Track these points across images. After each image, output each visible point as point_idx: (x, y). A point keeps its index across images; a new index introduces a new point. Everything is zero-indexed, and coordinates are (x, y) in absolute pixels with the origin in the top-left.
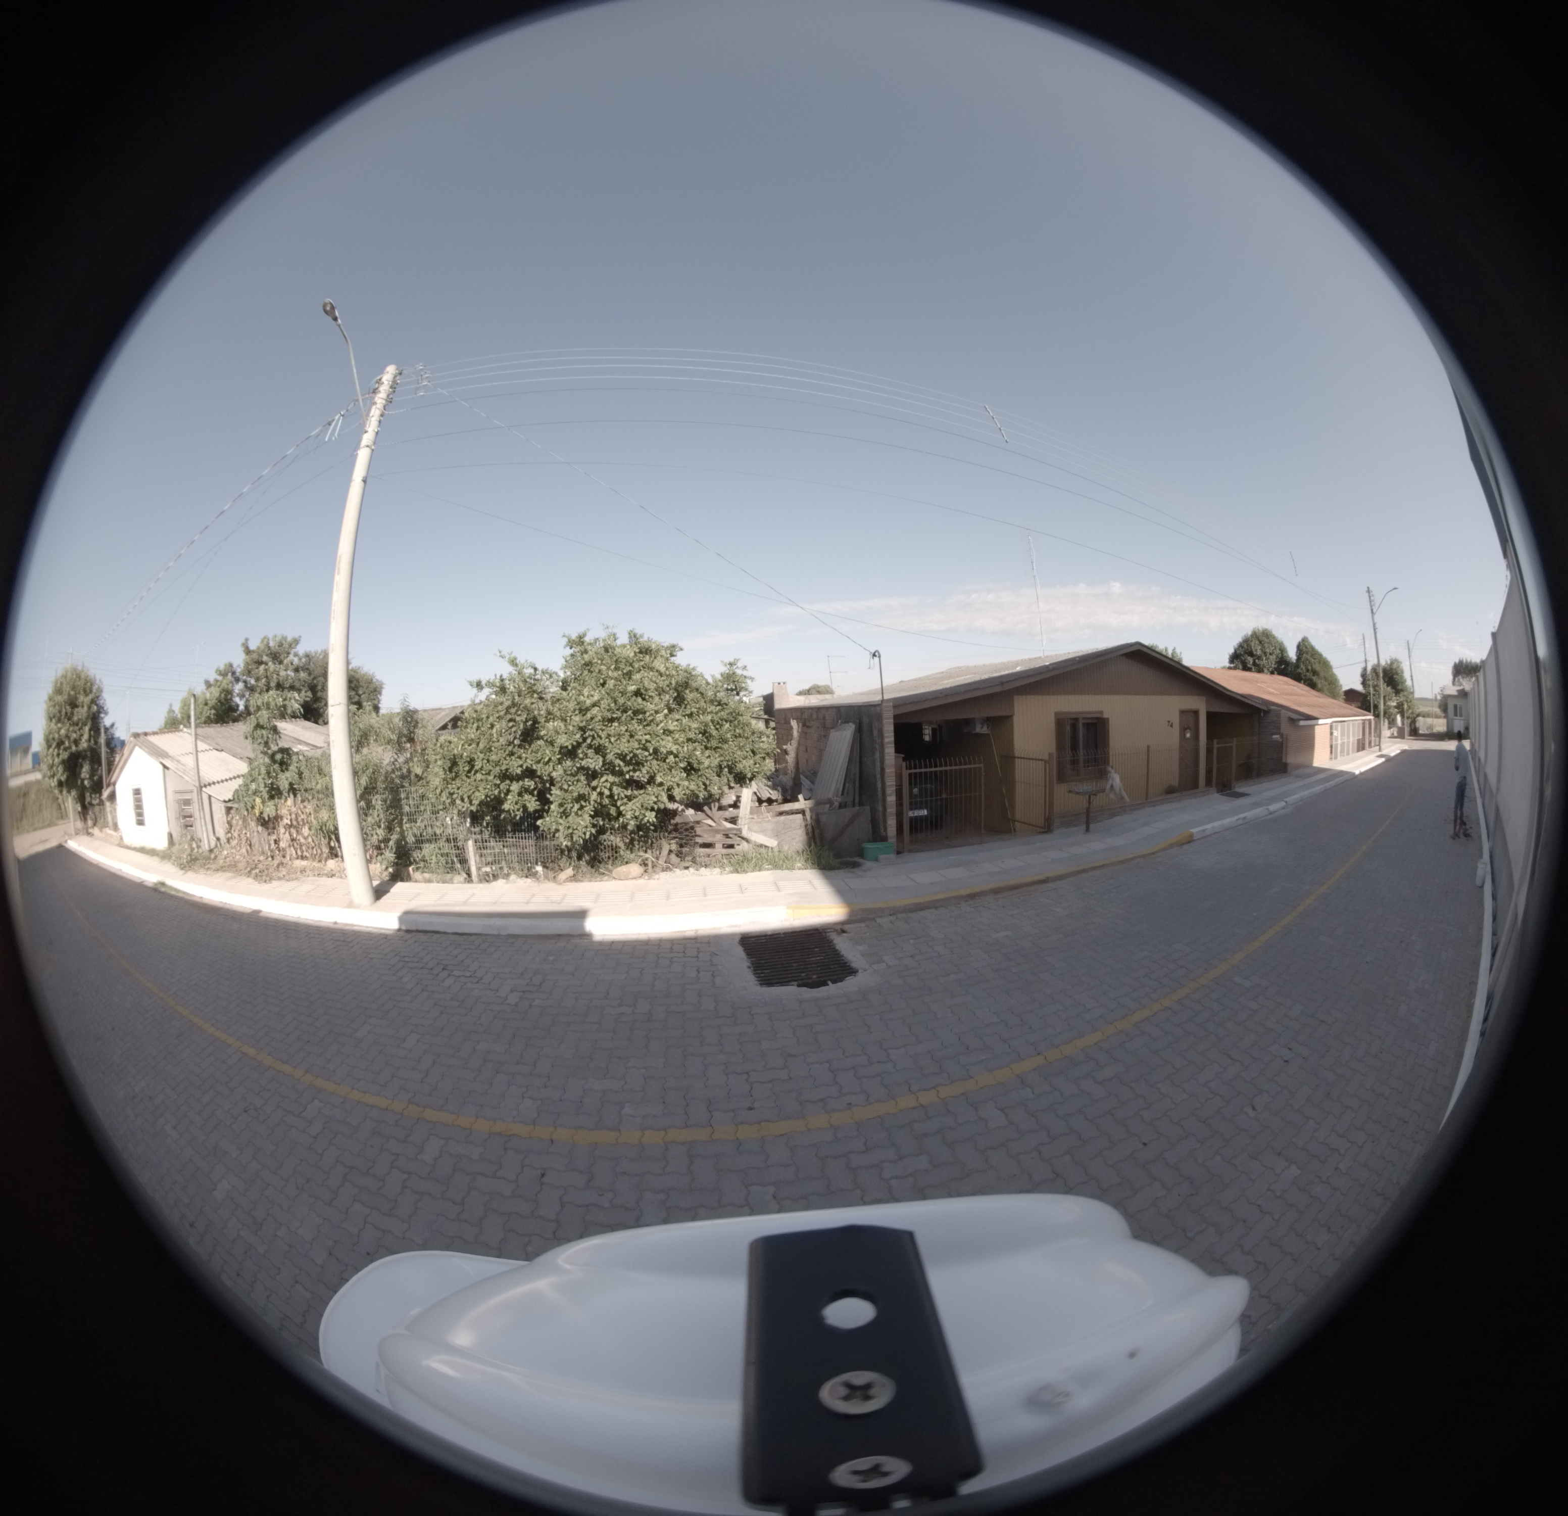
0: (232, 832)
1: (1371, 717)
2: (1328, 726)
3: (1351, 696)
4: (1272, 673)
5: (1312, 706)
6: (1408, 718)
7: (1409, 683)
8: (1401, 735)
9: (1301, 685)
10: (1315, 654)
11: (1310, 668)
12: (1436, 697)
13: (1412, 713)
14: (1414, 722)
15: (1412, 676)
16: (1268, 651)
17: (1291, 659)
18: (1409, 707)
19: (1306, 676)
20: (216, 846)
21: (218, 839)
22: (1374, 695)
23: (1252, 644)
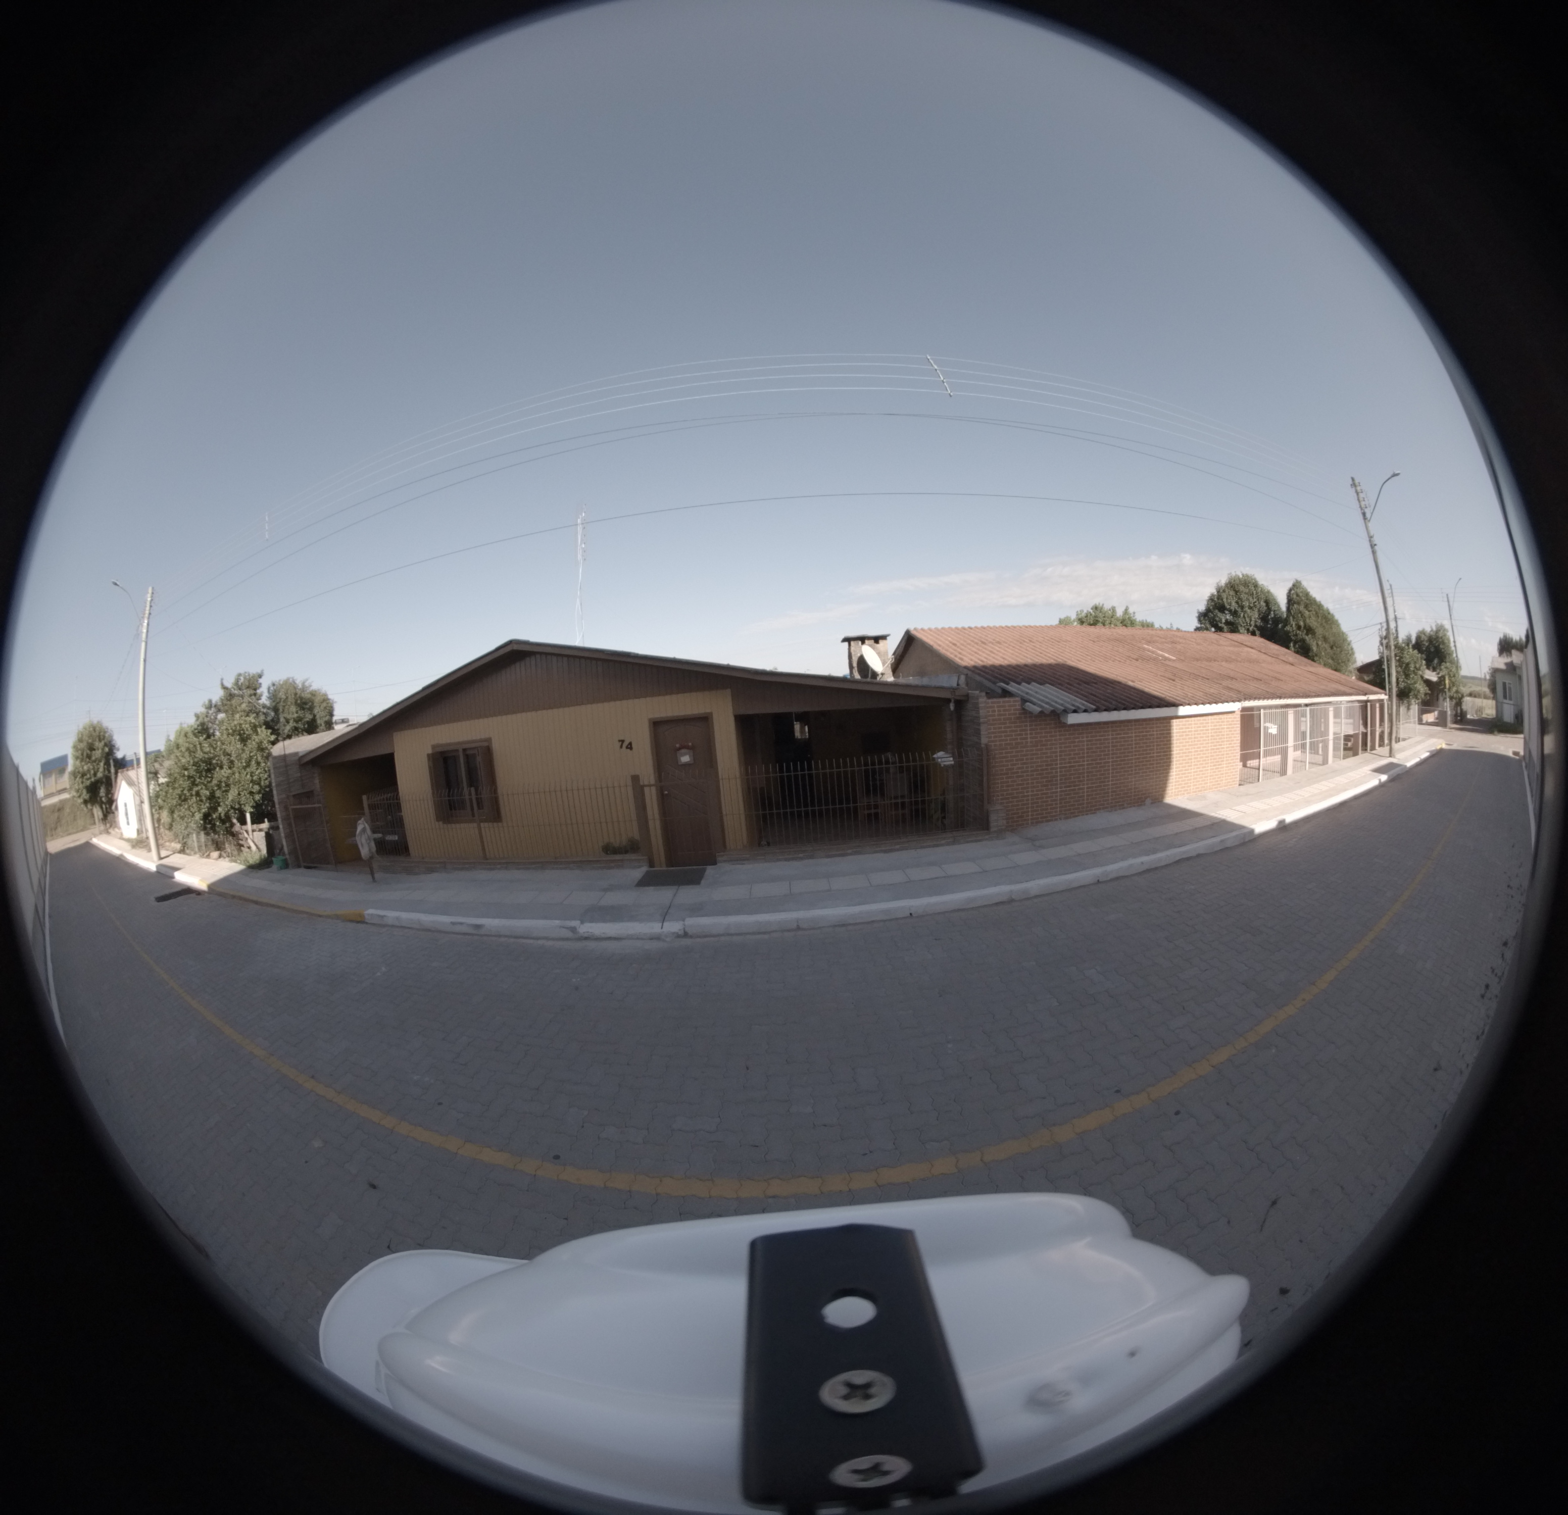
1: (1384, 697)
10: (1311, 604)
11: (1302, 623)
16: (1246, 604)
17: (1279, 612)
23: (1224, 596)
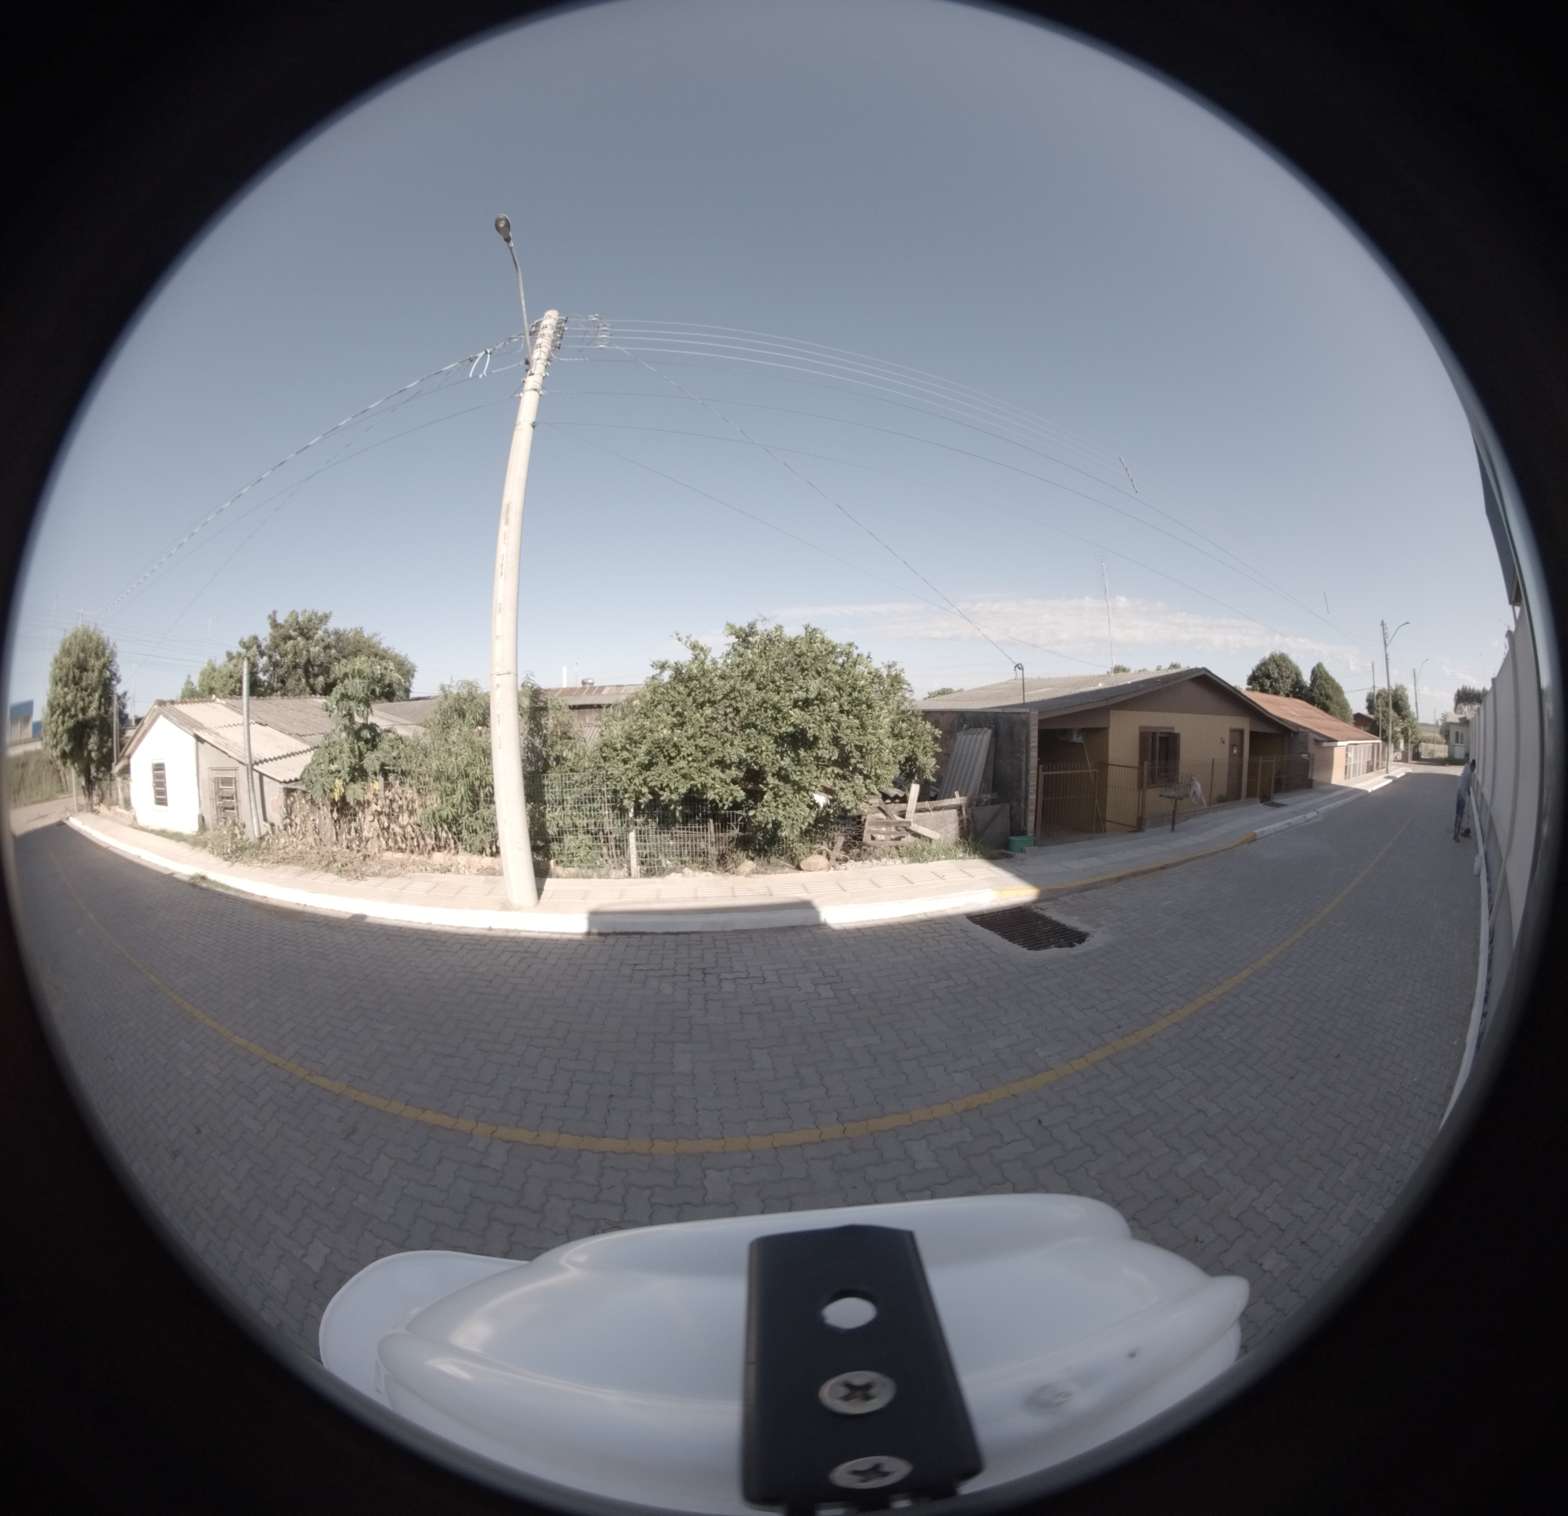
0: (293, 817)
1: (1379, 741)
2: (1344, 748)
3: (1359, 720)
4: (1287, 696)
5: (1330, 729)
6: (1412, 743)
7: (1413, 709)
8: (1405, 760)
9: (1315, 708)
10: (1328, 679)
11: (1323, 692)
12: (1437, 723)
13: (1416, 739)
14: (1417, 746)
15: (1416, 703)
16: (1284, 674)
17: (1305, 683)
18: (1413, 733)
19: (1319, 700)
20: (268, 833)
21: (272, 825)
22: (1382, 720)
23: (1270, 668)
